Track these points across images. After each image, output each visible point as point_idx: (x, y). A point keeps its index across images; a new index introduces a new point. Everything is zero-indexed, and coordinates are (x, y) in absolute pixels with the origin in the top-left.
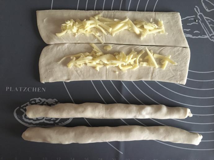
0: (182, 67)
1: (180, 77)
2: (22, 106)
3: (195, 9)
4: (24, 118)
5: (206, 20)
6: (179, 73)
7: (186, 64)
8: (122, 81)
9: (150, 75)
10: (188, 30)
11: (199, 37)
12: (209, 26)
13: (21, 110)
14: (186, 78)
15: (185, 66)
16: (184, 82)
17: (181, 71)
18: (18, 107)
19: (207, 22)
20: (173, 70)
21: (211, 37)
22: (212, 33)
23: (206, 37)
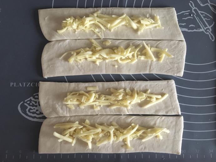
0: (179, 60)
1: (177, 69)
2: (26, 101)
3: (190, 4)
4: (28, 112)
5: (200, 14)
6: (176, 65)
7: (182, 56)
8: (122, 75)
9: (148, 68)
10: (183, 24)
11: (195, 30)
12: (204, 19)
13: (25, 104)
14: (183, 71)
15: (182, 58)
16: (181, 74)
17: (178, 63)
18: (22, 102)
19: (202, 16)
20: (170, 63)
21: (206, 31)
22: (207, 27)
23: (201, 30)
